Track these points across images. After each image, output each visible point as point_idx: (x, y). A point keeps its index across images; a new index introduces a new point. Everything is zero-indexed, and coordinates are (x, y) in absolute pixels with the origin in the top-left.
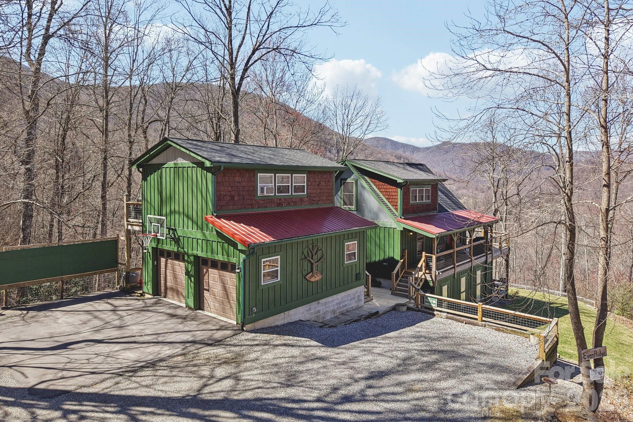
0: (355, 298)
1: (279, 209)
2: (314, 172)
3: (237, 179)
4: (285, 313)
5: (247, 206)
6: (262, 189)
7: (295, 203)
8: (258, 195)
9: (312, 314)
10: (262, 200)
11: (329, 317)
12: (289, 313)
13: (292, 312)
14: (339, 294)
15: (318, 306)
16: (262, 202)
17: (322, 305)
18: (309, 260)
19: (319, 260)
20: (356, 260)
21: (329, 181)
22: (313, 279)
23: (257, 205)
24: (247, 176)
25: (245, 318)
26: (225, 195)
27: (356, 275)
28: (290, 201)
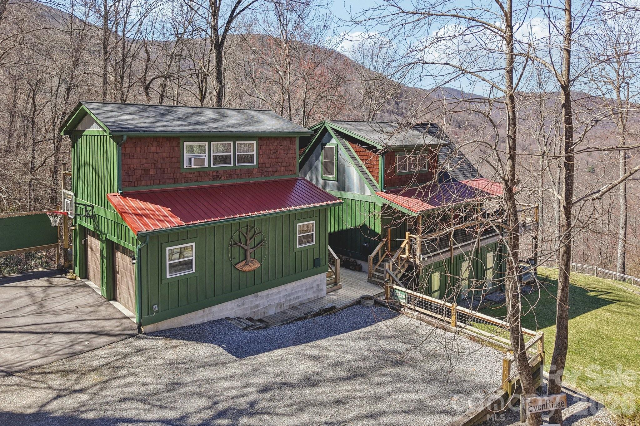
0: (313, 287)
1: (217, 183)
2: (268, 139)
3: (153, 149)
4: (205, 309)
5: (168, 181)
6: (190, 160)
7: (240, 176)
8: (185, 167)
9: (246, 309)
10: (191, 173)
11: (272, 312)
12: (210, 310)
13: (215, 308)
14: (288, 285)
15: (256, 300)
16: (190, 176)
17: (262, 298)
18: (240, 246)
19: (257, 246)
20: (314, 243)
21: (289, 149)
22: (247, 268)
23: (183, 180)
24: (168, 145)
25: (141, 318)
26: (137, 169)
27: (314, 260)
28: (231, 173)
